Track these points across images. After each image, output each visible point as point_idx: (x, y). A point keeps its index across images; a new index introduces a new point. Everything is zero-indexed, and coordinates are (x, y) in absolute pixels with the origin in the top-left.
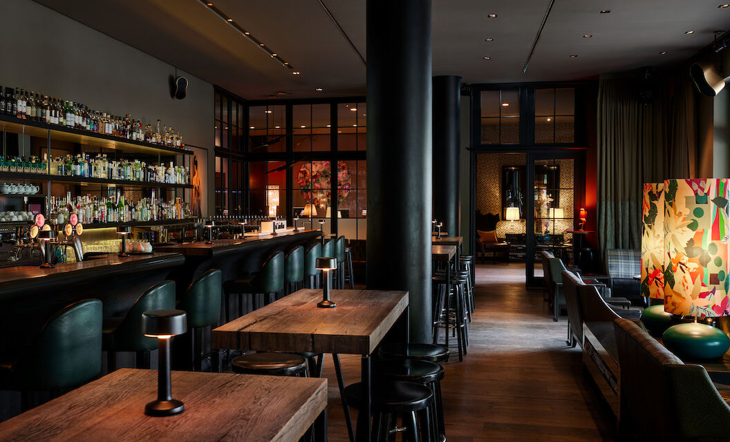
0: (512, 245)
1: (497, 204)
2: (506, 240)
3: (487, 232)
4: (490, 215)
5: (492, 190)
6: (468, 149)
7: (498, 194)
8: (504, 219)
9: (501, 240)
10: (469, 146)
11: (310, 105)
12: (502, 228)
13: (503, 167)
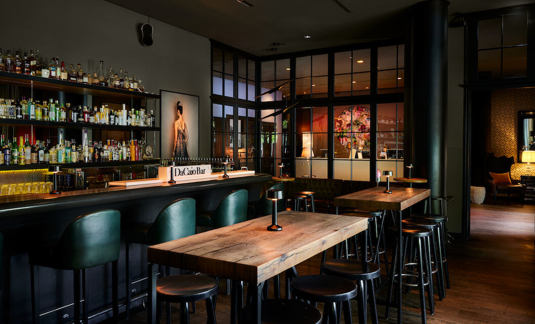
0: (528, 188)
1: (513, 147)
2: (521, 182)
3: (500, 174)
4: (504, 157)
5: (508, 134)
6: (461, 86)
7: (513, 138)
8: (520, 161)
9: (515, 182)
10: (462, 83)
11: (310, 57)
12: (518, 170)
13: (519, 112)
